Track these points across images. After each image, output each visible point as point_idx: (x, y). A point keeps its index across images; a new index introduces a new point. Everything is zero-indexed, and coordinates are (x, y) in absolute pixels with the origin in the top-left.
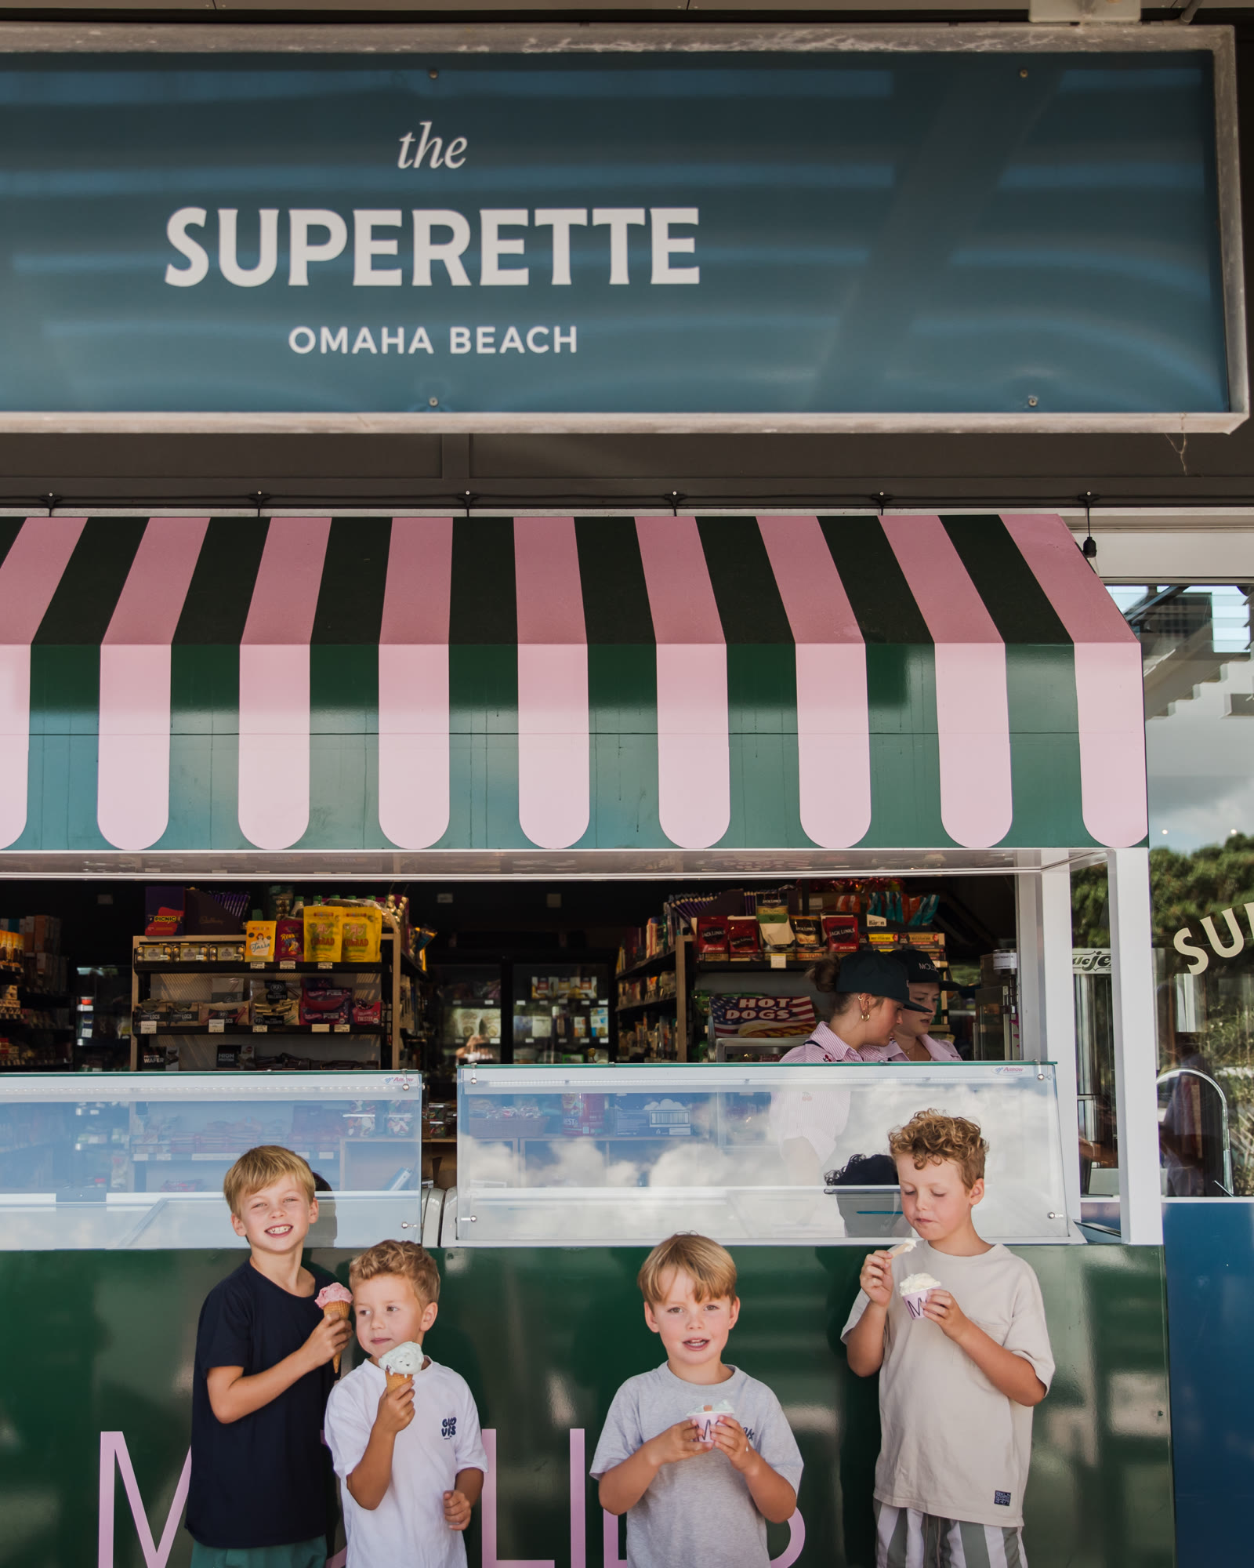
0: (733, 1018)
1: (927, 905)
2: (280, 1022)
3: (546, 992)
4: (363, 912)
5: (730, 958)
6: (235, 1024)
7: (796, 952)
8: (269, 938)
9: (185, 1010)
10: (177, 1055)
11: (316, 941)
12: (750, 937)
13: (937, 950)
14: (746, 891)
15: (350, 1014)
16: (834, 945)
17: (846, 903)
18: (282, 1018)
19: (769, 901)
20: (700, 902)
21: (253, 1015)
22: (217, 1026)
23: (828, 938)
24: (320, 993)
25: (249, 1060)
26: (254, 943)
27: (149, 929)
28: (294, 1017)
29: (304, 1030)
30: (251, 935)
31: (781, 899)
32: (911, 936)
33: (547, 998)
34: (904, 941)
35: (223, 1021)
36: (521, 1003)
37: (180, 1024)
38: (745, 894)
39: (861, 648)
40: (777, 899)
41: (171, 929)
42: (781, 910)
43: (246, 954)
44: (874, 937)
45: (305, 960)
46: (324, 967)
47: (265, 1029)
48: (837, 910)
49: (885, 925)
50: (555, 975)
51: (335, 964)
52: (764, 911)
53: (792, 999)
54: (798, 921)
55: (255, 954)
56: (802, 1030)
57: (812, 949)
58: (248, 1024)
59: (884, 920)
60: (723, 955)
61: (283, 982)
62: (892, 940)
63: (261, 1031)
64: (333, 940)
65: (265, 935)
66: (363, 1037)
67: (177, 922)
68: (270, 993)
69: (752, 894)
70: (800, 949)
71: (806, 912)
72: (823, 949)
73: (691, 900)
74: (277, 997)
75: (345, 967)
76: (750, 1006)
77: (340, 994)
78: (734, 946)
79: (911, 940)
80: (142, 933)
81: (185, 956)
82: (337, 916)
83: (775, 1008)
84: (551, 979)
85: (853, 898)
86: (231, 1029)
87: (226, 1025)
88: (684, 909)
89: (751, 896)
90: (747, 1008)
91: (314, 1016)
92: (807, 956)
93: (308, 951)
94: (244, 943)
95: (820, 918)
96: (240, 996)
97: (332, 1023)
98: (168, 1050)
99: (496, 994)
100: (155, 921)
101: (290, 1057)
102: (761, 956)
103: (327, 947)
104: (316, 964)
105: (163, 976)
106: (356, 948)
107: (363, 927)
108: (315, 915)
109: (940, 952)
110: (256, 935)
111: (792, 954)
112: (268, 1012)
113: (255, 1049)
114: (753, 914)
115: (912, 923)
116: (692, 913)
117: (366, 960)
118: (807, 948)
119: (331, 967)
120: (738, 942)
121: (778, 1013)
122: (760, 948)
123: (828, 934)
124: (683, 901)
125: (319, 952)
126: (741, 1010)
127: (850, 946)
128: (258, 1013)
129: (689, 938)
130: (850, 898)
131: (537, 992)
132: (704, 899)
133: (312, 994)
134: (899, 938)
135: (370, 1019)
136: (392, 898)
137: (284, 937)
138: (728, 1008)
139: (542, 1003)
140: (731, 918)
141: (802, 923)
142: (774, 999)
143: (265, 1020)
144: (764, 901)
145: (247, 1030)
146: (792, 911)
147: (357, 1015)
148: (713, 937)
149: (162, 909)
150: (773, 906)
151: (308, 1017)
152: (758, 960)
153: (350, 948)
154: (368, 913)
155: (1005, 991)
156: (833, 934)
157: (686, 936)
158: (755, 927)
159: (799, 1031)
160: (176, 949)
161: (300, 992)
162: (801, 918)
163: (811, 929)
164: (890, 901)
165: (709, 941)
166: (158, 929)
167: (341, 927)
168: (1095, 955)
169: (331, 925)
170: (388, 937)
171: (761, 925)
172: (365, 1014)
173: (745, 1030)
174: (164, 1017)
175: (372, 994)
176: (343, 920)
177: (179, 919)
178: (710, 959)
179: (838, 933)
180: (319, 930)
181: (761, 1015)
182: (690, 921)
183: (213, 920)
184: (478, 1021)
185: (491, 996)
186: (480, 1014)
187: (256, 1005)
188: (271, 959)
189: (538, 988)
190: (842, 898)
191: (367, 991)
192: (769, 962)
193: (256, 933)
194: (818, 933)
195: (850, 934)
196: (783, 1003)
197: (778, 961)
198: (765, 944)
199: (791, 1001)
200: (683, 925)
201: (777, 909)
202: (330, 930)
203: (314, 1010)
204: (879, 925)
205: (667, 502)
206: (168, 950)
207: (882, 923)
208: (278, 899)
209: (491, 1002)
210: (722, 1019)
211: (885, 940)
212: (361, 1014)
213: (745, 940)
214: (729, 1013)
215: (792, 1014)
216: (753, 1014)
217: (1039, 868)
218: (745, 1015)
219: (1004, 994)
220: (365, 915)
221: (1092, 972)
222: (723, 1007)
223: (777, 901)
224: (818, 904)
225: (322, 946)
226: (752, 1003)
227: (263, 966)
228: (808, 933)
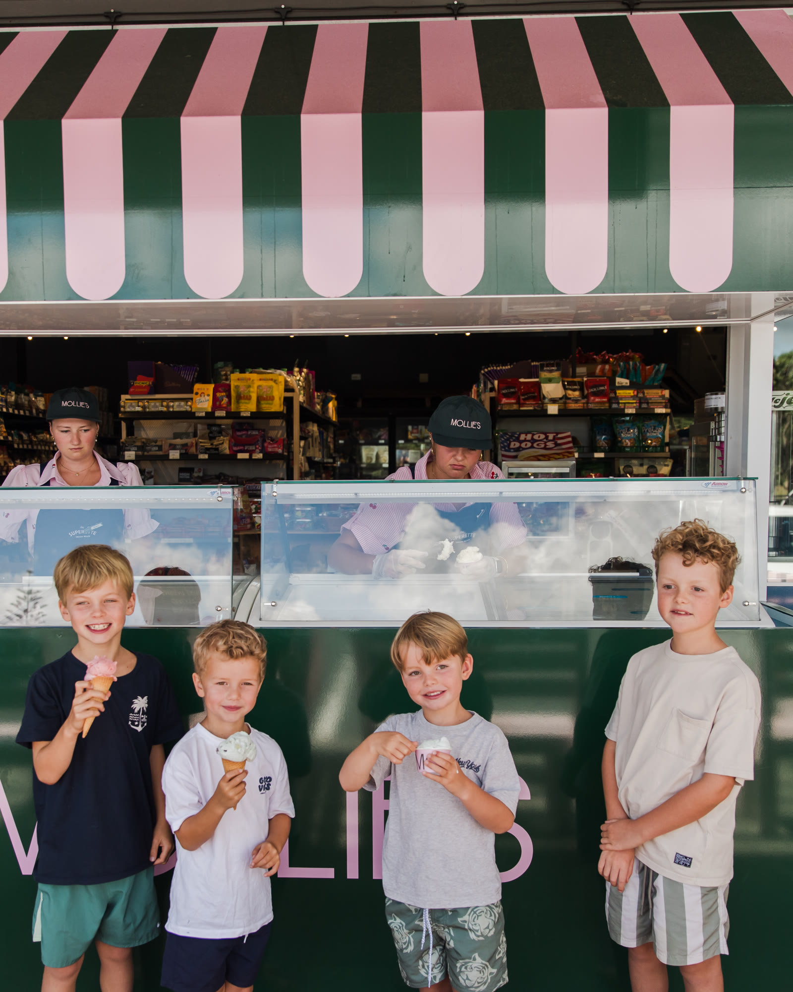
0: (515, 447)
1: (659, 370)
2: (217, 452)
3: (417, 435)
4: (271, 378)
5: (520, 407)
6: (186, 453)
7: (565, 403)
8: (208, 395)
9: (154, 444)
10: (153, 474)
11: (239, 397)
12: (533, 393)
13: (664, 401)
14: (533, 361)
15: (263, 446)
16: (592, 398)
17: (603, 370)
18: (217, 449)
19: (548, 368)
20: (501, 370)
21: (199, 447)
22: (175, 455)
23: (588, 393)
24: (244, 433)
25: (198, 477)
26: (198, 399)
27: (132, 390)
28: (226, 448)
29: (232, 457)
30: (197, 394)
31: (556, 367)
32: (646, 391)
33: (417, 439)
34: (641, 395)
35: (178, 451)
36: (401, 442)
37: (151, 453)
38: (532, 364)
39: (606, 110)
40: (553, 366)
41: (146, 390)
42: (556, 374)
43: (193, 407)
44: (620, 392)
45: (232, 410)
46: (245, 415)
47: (206, 456)
48: (596, 375)
49: (628, 384)
50: (422, 424)
51: (252, 413)
52: (544, 375)
53: (557, 434)
54: (567, 382)
55: (199, 406)
56: (564, 456)
57: (576, 401)
58: (195, 453)
59: (628, 381)
60: (515, 405)
61: (219, 426)
62: (632, 394)
63: (204, 458)
64: (250, 396)
65: (206, 394)
66: (274, 462)
67: (149, 385)
68: (211, 432)
69: (537, 364)
70: (568, 401)
71: (574, 376)
72: (584, 401)
73: (495, 368)
74: (215, 435)
75: (259, 415)
76: (527, 439)
77: (257, 433)
78: (523, 399)
79: (646, 394)
80: (126, 393)
81: (152, 407)
82: (253, 380)
83: (545, 440)
84: (420, 427)
85: (607, 367)
86: (184, 456)
87: (181, 454)
88: (490, 375)
89: (536, 365)
90: (525, 440)
91: (239, 448)
92: (573, 406)
93: (234, 404)
94: (192, 399)
95: (583, 380)
96: (191, 435)
97: (251, 453)
98: (146, 471)
99: (386, 436)
100: (135, 385)
101: (224, 475)
102: (541, 406)
103: (247, 401)
104: (239, 413)
105: (142, 421)
106: (266, 402)
107: (271, 387)
108: (238, 379)
109: (665, 402)
110: (200, 393)
111: (563, 405)
112: (208, 445)
113: (204, 470)
114: (537, 377)
115: (647, 383)
116: (496, 377)
117: (273, 410)
118: (573, 400)
119: (249, 415)
120: (526, 396)
121: (547, 444)
122: (541, 400)
123: (588, 390)
124: (489, 369)
125: (241, 405)
126: (521, 442)
127: (602, 398)
128: (202, 446)
129: (493, 394)
130: (605, 367)
131: (411, 435)
132: (504, 368)
133: (239, 433)
134: (638, 393)
135: (276, 450)
136: (296, 369)
137: (218, 394)
138: (511, 440)
139: (414, 442)
140: (522, 380)
141: (570, 383)
142: (545, 434)
143: (206, 450)
144: (545, 368)
145: (195, 457)
146: (564, 375)
147: (267, 447)
148: (509, 393)
149: (139, 377)
150: (551, 371)
151: (235, 449)
152: (539, 409)
153: (262, 402)
154: (274, 378)
155: (712, 425)
156: (592, 390)
157: (491, 393)
158: (538, 386)
159: (561, 456)
160: (146, 403)
161: (230, 432)
162: (570, 380)
163: (576, 387)
164: (633, 368)
165: (507, 396)
166: (137, 390)
167: (256, 388)
168: (785, 396)
169: (249, 387)
170: (289, 394)
171: (542, 385)
172: (273, 446)
173: (523, 456)
174: (142, 448)
175: (280, 434)
176: (257, 383)
177: (151, 383)
178: (506, 408)
179: (595, 390)
180: (241, 390)
181: (535, 445)
182: (494, 382)
183: (174, 384)
184: (375, 454)
185: (383, 437)
186: (376, 449)
187: (200, 440)
188: (210, 410)
189: (412, 433)
190: (599, 367)
191: (277, 432)
192: (546, 410)
193: (200, 392)
194: (581, 390)
195: (603, 390)
196: (551, 437)
197: (553, 409)
198: (544, 398)
199: (557, 435)
200: (489, 386)
201: (554, 374)
202: (249, 389)
203: (239, 444)
204: (624, 384)
205: (449, 11)
206: (140, 404)
207: (626, 383)
208: (222, 371)
209: (383, 441)
210: (507, 448)
211: (628, 395)
212: (270, 446)
213: (531, 395)
214: (512, 444)
215: (557, 445)
216: (529, 444)
217: (749, 319)
218: (523, 445)
219: (711, 427)
220: (272, 380)
221: (781, 409)
222: (508, 439)
223: (554, 368)
224: (583, 371)
225: (243, 401)
226: (529, 437)
227: (203, 414)
228: (574, 390)
